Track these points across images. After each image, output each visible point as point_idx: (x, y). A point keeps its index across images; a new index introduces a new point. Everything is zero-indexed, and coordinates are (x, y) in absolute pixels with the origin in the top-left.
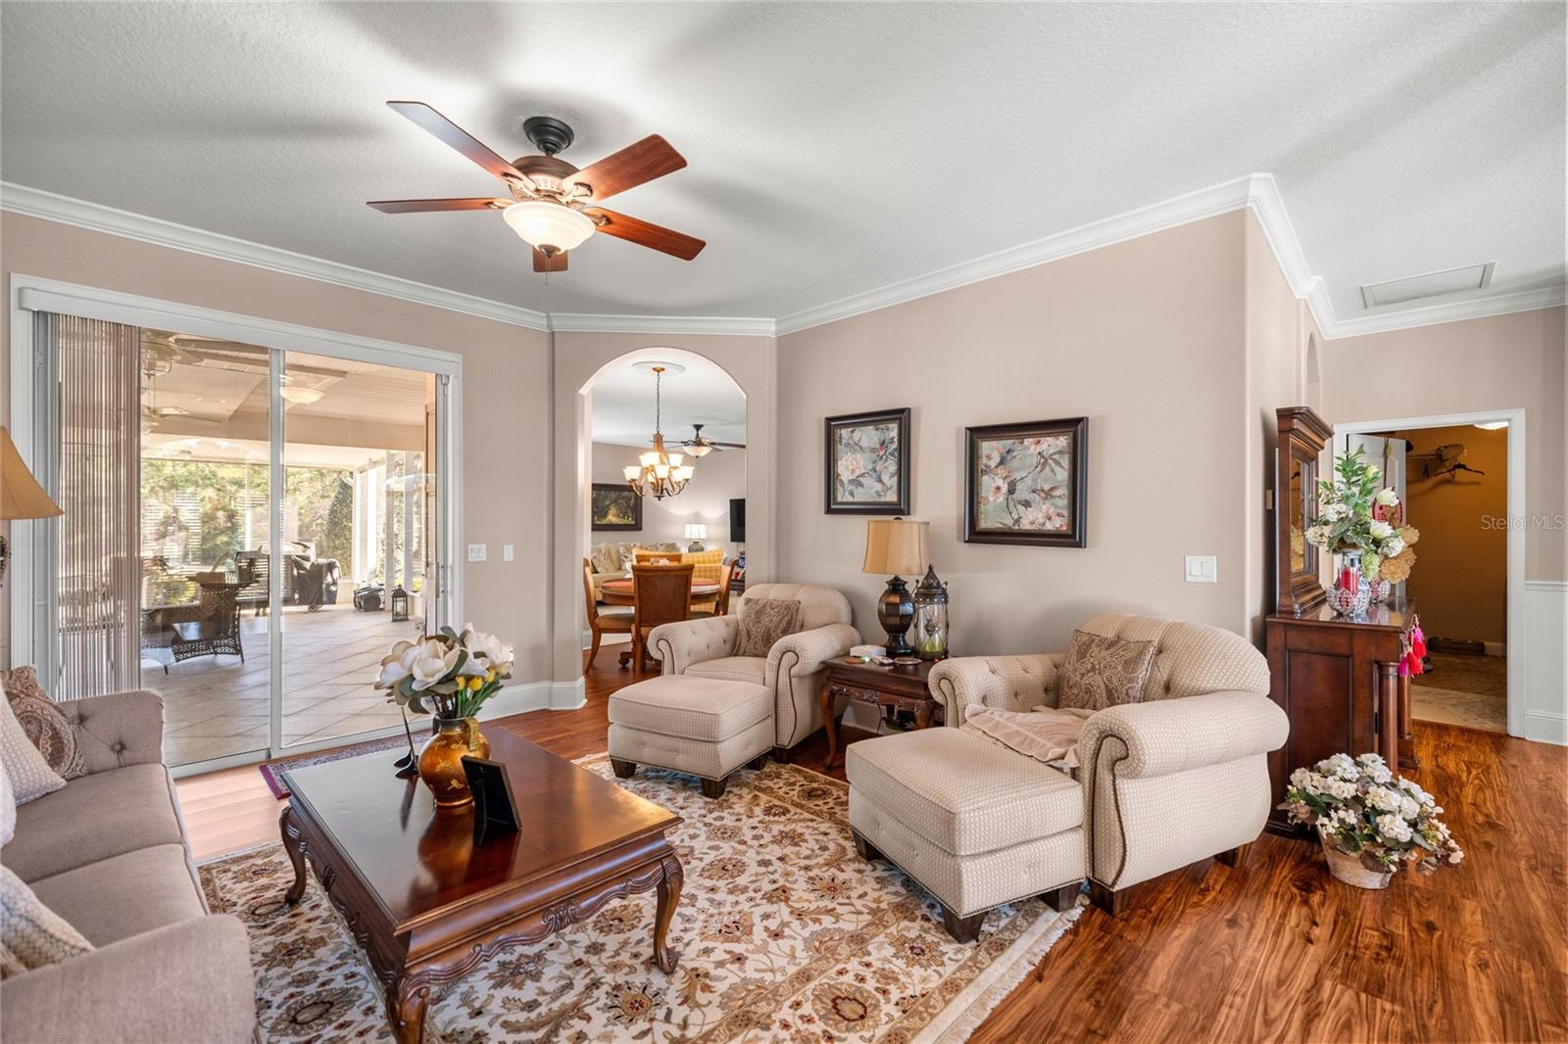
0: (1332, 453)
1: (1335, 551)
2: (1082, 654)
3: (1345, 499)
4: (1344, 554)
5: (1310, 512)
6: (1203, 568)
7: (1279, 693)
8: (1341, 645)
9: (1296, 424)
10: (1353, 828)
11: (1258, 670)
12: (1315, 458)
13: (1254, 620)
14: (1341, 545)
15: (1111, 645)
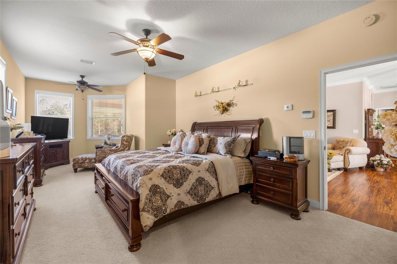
0: (375, 115)
1: (376, 129)
2: (338, 143)
3: (378, 122)
4: (378, 130)
5: (372, 123)
6: (356, 131)
7: (368, 147)
8: (377, 141)
9: (370, 111)
10: (379, 163)
11: (365, 144)
12: (373, 115)
13: (364, 139)
14: (377, 128)
15: (343, 141)
